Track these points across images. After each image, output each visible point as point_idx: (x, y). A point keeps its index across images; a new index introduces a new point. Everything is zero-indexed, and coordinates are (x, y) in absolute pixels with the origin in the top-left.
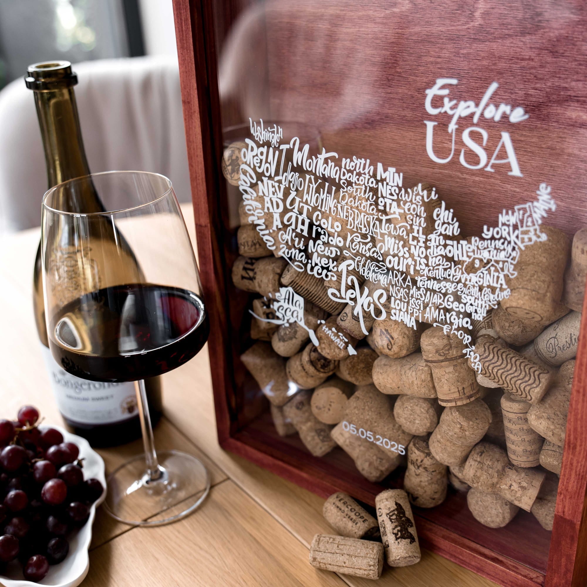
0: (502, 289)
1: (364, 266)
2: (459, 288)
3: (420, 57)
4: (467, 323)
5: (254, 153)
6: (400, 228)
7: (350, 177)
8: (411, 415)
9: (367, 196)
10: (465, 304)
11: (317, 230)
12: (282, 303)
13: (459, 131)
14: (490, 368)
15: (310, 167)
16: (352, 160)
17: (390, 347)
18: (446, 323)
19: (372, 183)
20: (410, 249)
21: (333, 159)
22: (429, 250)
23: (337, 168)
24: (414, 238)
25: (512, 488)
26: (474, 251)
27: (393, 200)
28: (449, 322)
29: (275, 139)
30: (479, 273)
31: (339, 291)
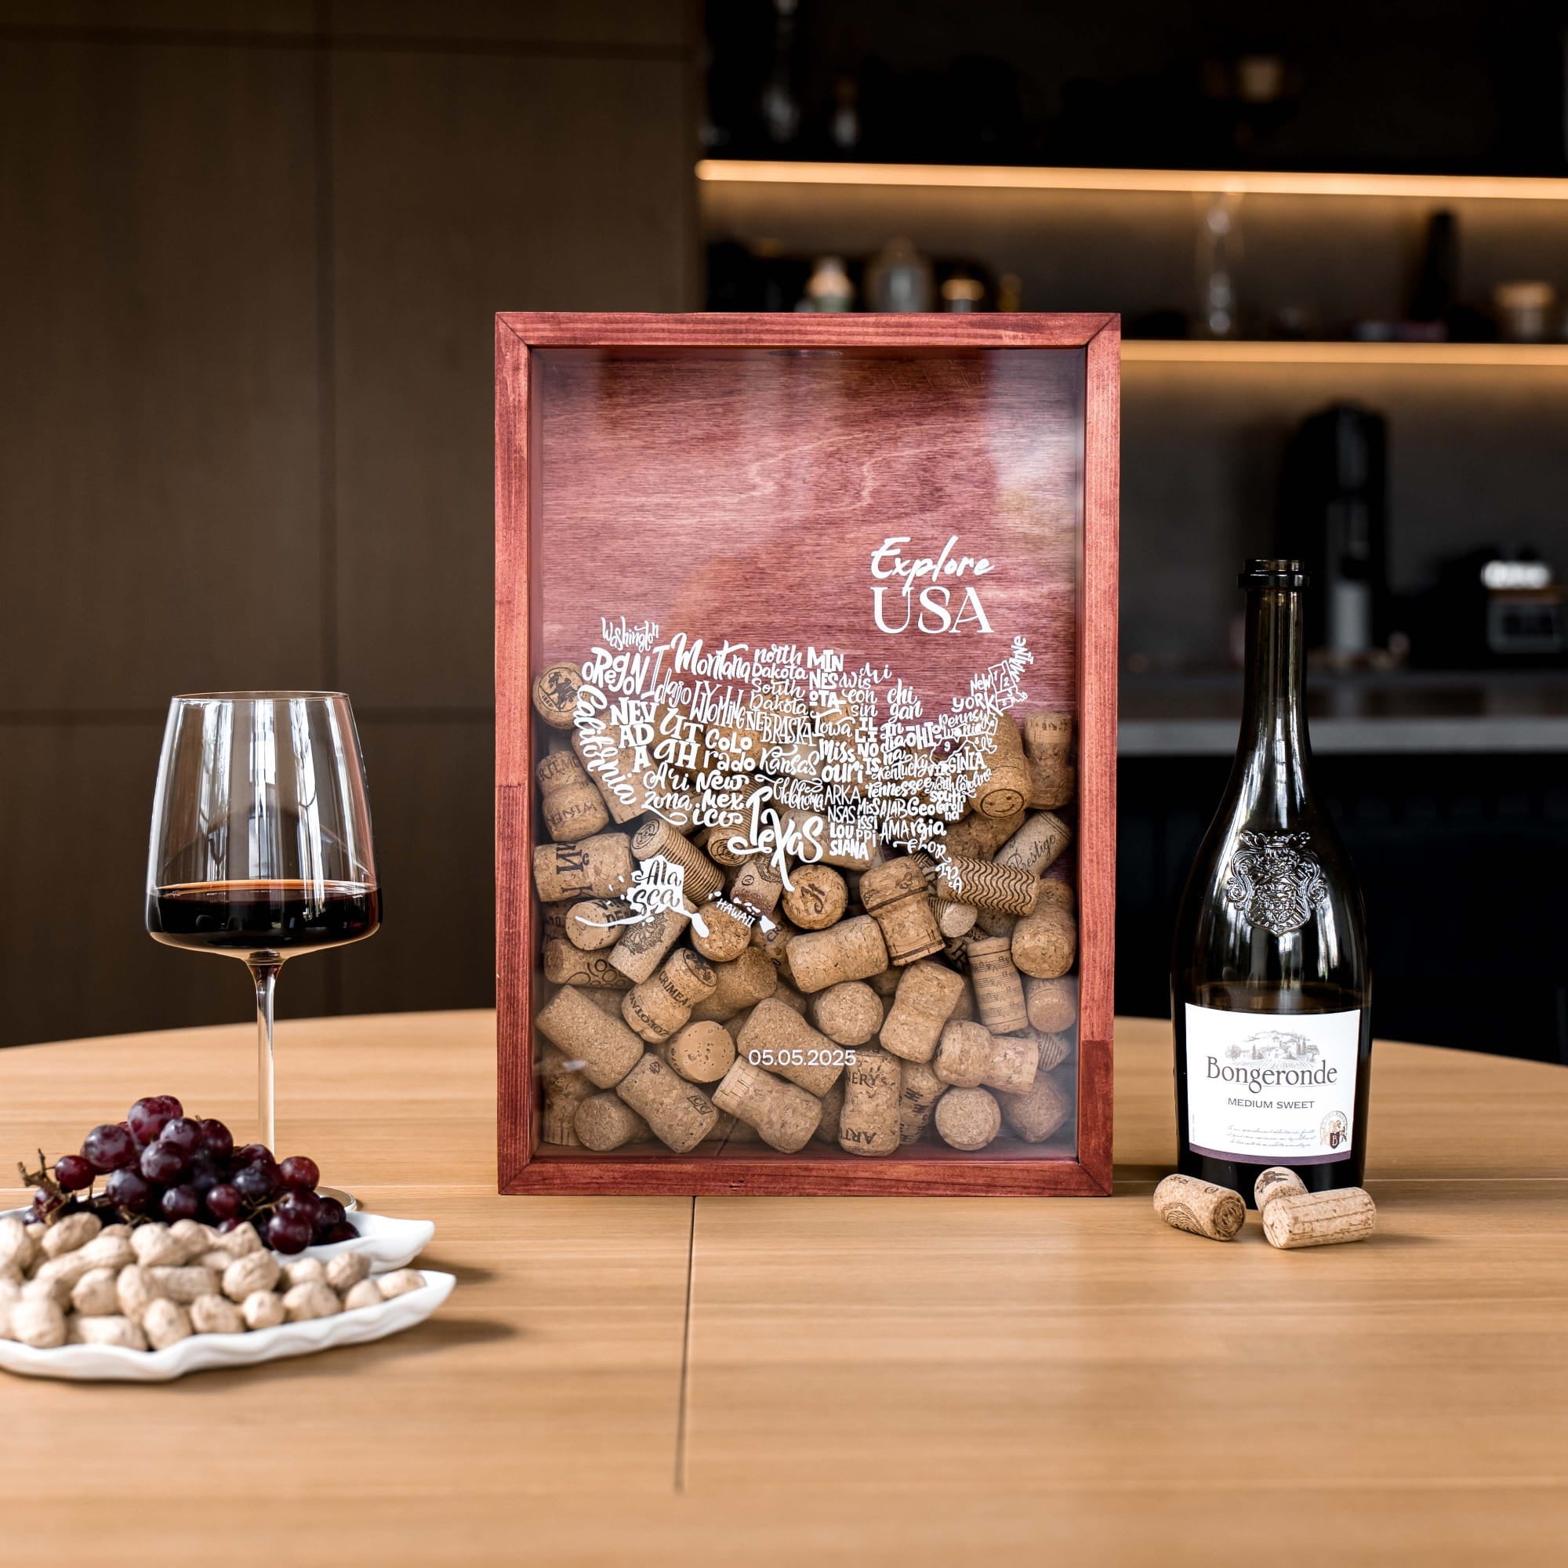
0: (981, 771)
1: (788, 789)
2: (925, 785)
3: (791, 547)
4: (939, 828)
5: (607, 666)
6: (841, 725)
7: (767, 672)
8: (851, 1008)
9: (792, 692)
10: (935, 804)
11: (711, 756)
12: (643, 885)
13: (916, 593)
14: (976, 878)
15: (702, 670)
16: (769, 650)
17: (819, 909)
18: (912, 837)
19: (800, 673)
20: (856, 751)
21: (739, 653)
22: (883, 745)
23: (747, 663)
24: (862, 734)
25: (1008, 1057)
26: (942, 733)
27: (831, 691)
28: (914, 834)
29: (644, 640)
30: (950, 758)
31: (748, 838)
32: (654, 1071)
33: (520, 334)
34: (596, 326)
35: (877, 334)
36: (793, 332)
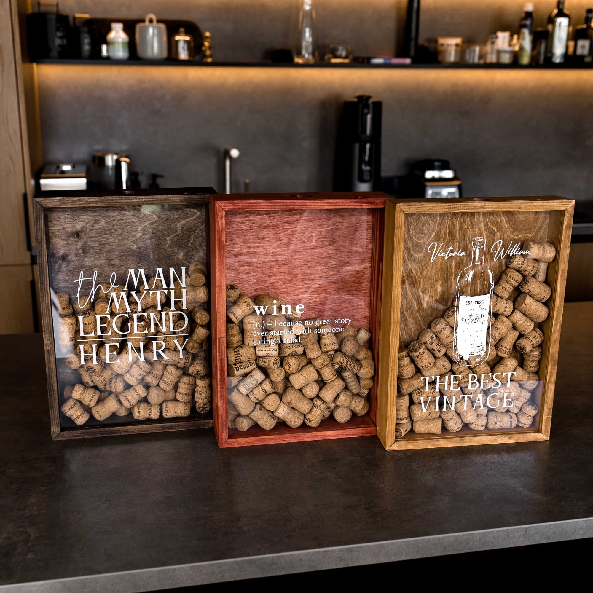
32: (260, 410)
33: (223, 207)
34: (246, 205)
35: (328, 205)
36: (303, 205)
